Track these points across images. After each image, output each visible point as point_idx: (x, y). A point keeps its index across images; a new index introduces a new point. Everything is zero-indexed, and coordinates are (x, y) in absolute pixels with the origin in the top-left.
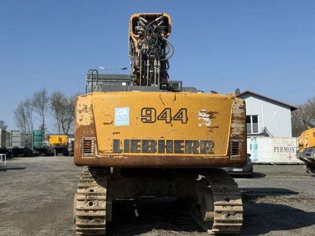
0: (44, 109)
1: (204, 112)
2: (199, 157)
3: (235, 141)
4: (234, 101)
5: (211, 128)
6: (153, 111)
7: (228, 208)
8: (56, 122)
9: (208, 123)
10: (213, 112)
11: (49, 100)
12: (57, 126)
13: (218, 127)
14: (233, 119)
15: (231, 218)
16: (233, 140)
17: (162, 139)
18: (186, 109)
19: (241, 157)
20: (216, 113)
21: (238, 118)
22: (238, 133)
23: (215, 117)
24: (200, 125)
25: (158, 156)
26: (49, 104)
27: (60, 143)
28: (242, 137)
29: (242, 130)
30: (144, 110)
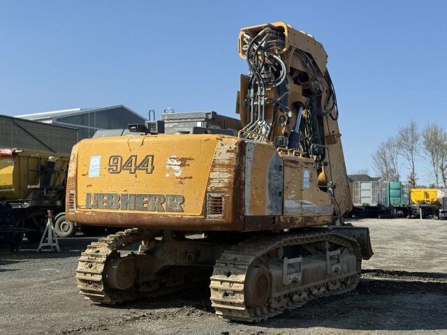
0: (414, 151)
1: (174, 158)
2: (164, 215)
3: (216, 195)
4: (220, 142)
5: (181, 178)
6: (120, 159)
7: (226, 286)
8: (432, 169)
9: (178, 172)
10: (187, 159)
11: (420, 138)
12: (434, 175)
13: (191, 178)
14: (214, 166)
15: (230, 299)
16: (211, 194)
17: (126, 193)
18: (153, 156)
19: (224, 217)
20: (190, 159)
21: (223, 165)
22: (220, 185)
23: (188, 165)
24: (168, 175)
25: (120, 214)
26: (420, 145)
27: (425, 199)
28: (226, 190)
29: (226, 181)
30: (112, 159)
